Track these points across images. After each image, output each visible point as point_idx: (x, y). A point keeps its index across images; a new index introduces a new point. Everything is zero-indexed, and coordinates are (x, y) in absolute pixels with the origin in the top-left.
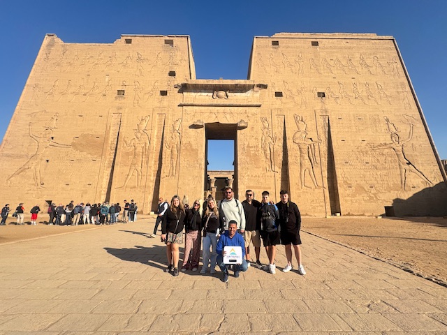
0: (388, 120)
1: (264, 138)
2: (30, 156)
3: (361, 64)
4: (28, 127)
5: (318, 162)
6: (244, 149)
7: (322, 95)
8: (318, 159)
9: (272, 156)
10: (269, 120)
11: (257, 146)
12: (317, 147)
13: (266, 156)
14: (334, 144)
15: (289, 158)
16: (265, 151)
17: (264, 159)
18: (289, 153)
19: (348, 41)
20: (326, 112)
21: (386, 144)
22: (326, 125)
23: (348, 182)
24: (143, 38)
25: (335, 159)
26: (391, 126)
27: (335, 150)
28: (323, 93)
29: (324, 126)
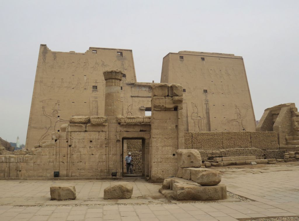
0: (236, 106)
2: (48, 128)
3: (226, 73)
4: (42, 109)
5: (203, 129)
7: (205, 91)
8: (203, 127)
12: (202, 121)
14: (211, 120)
18: (189, 125)
19: (219, 58)
20: (208, 102)
21: (234, 120)
24: (104, 50)
25: (211, 128)
26: (238, 110)
27: (211, 123)
28: (207, 90)
29: (207, 110)
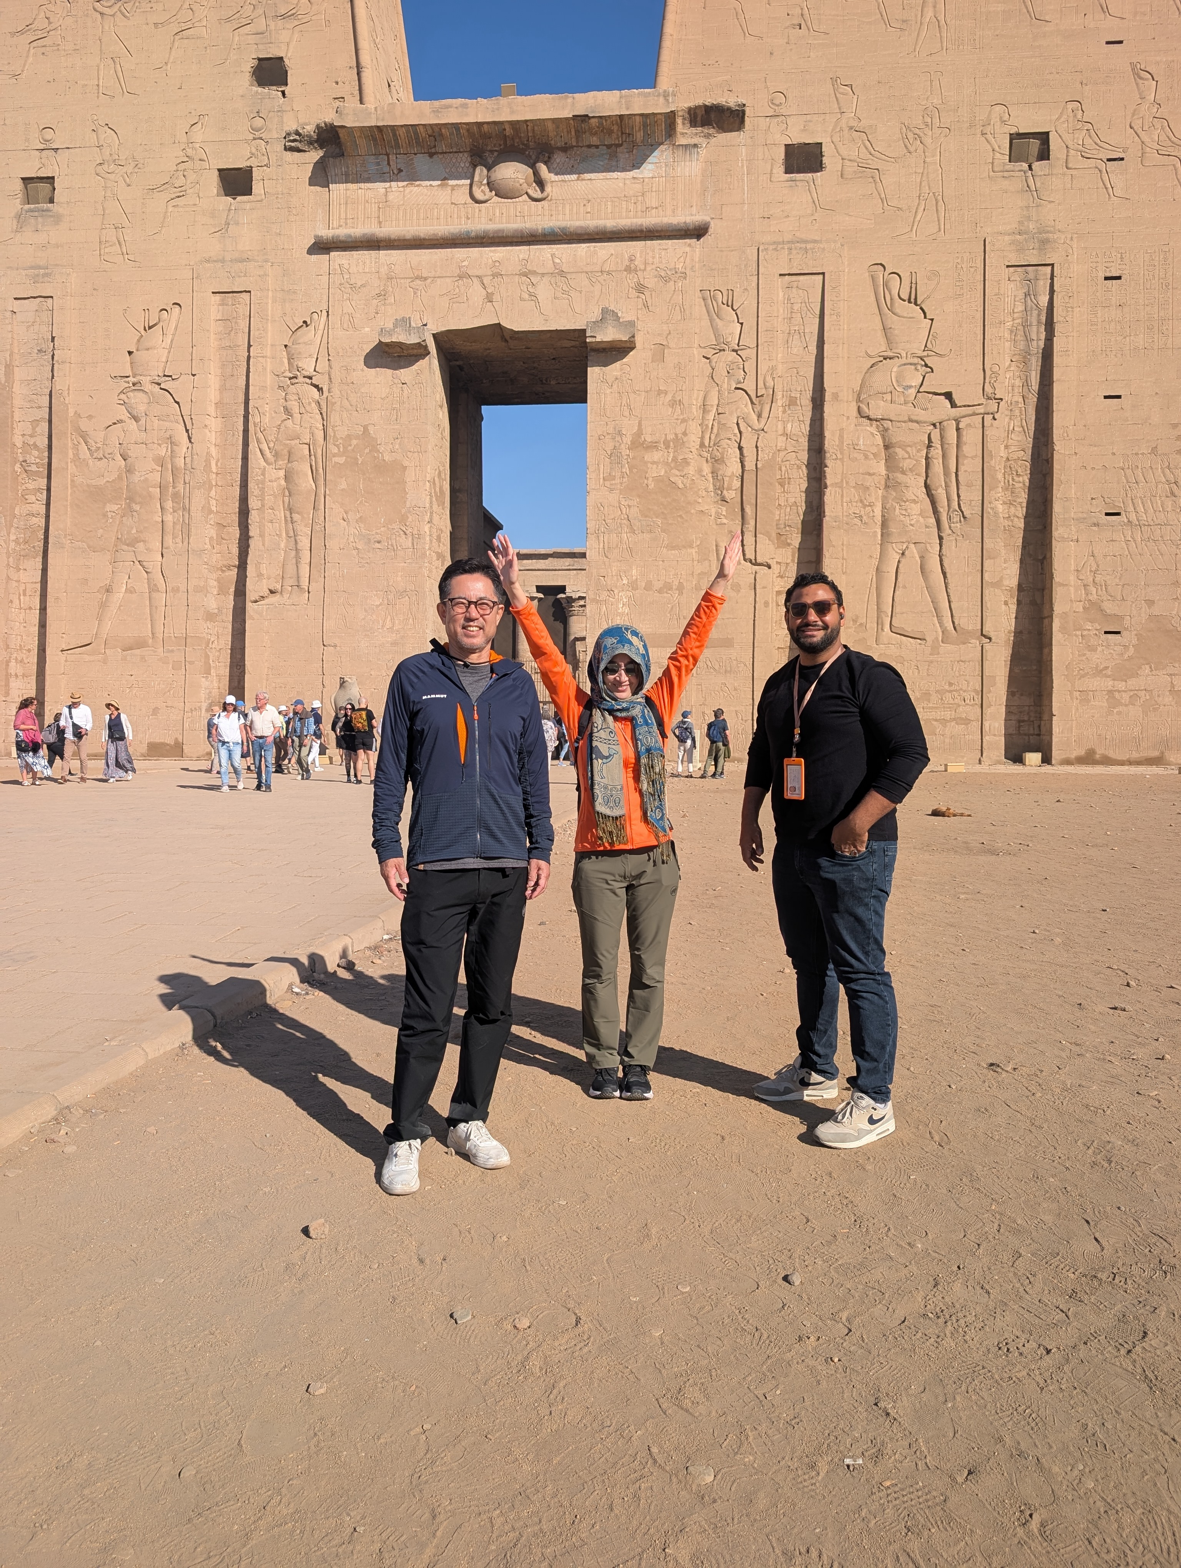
1: (713, 400)
5: (971, 510)
6: (614, 456)
7: (1034, 147)
8: (971, 497)
9: (749, 489)
10: (745, 301)
11: (679, 442)
12: (972, 437)
13: (719, 488)
15: (830, 497)
16: (717, 462)
17: (709, 505)
18: (833, 473)
20: (1044, 243)
22: (1036, 319)
23: (1109, 607)
25: (1057, 494)
28: (1044, 138)
29: (1025, 325)
